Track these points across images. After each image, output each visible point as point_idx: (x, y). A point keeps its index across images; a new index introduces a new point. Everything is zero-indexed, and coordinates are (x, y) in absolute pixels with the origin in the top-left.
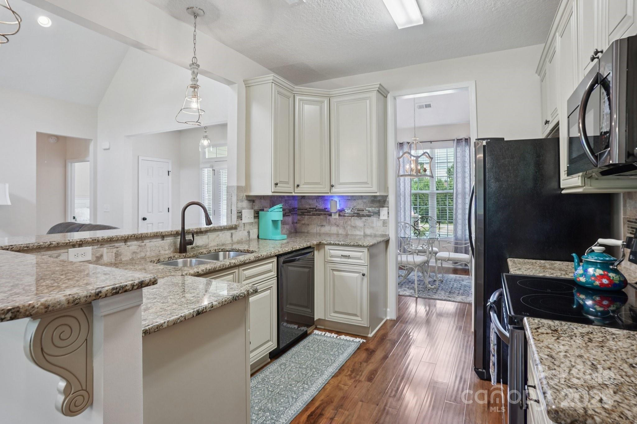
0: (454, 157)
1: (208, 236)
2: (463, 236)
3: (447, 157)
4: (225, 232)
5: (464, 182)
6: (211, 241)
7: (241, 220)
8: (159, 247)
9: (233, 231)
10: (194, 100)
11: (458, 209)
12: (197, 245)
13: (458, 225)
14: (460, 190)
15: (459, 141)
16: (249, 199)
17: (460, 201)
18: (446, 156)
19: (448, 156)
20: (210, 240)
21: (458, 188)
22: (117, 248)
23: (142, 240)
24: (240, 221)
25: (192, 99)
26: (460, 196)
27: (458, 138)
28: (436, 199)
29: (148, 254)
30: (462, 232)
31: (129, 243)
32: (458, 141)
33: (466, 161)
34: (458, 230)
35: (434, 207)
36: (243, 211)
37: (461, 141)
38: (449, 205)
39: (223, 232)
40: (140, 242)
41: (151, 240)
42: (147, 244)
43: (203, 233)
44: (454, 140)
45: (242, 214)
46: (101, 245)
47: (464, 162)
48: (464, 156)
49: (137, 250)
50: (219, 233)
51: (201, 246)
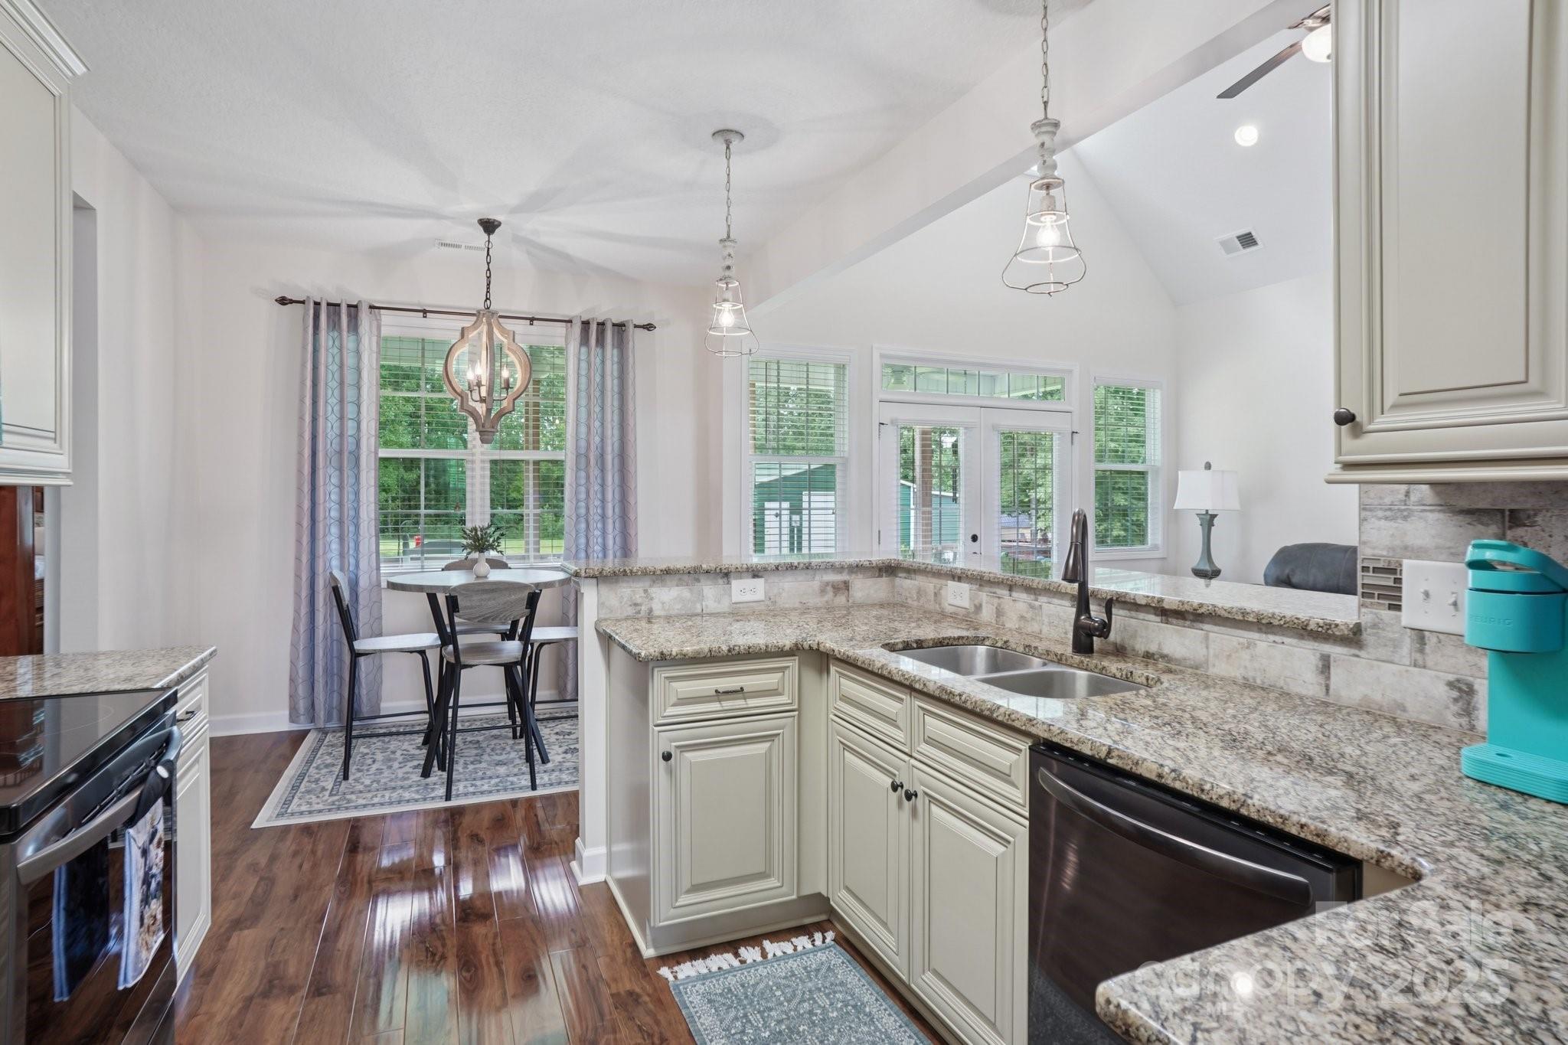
1: (1207, 638)
4: (1287, 640)
6: (1216, 656)
7: (1398, 608)
8: (1065, 621)
9: (1335, 651)
10: (1048, 219)
12: (1166, 651)
16: (1464, 504)
20: (1211, 652)
22: (999, 598)
23: (1035, 594)
24: (1387, 615)
25: (1042, 219)
29: (1045, 629)
31: (1015, 594)
36: (1409, 567)
39: (1272, 638)
40: (1032, 597)
41: (1050, 600)
42: (1045, 606)
43: (1184, 619)
45: (1398, 581)
46: (980, 585)
49: (1027, 612)
50: (1255, 635)
51: (1176, 660)
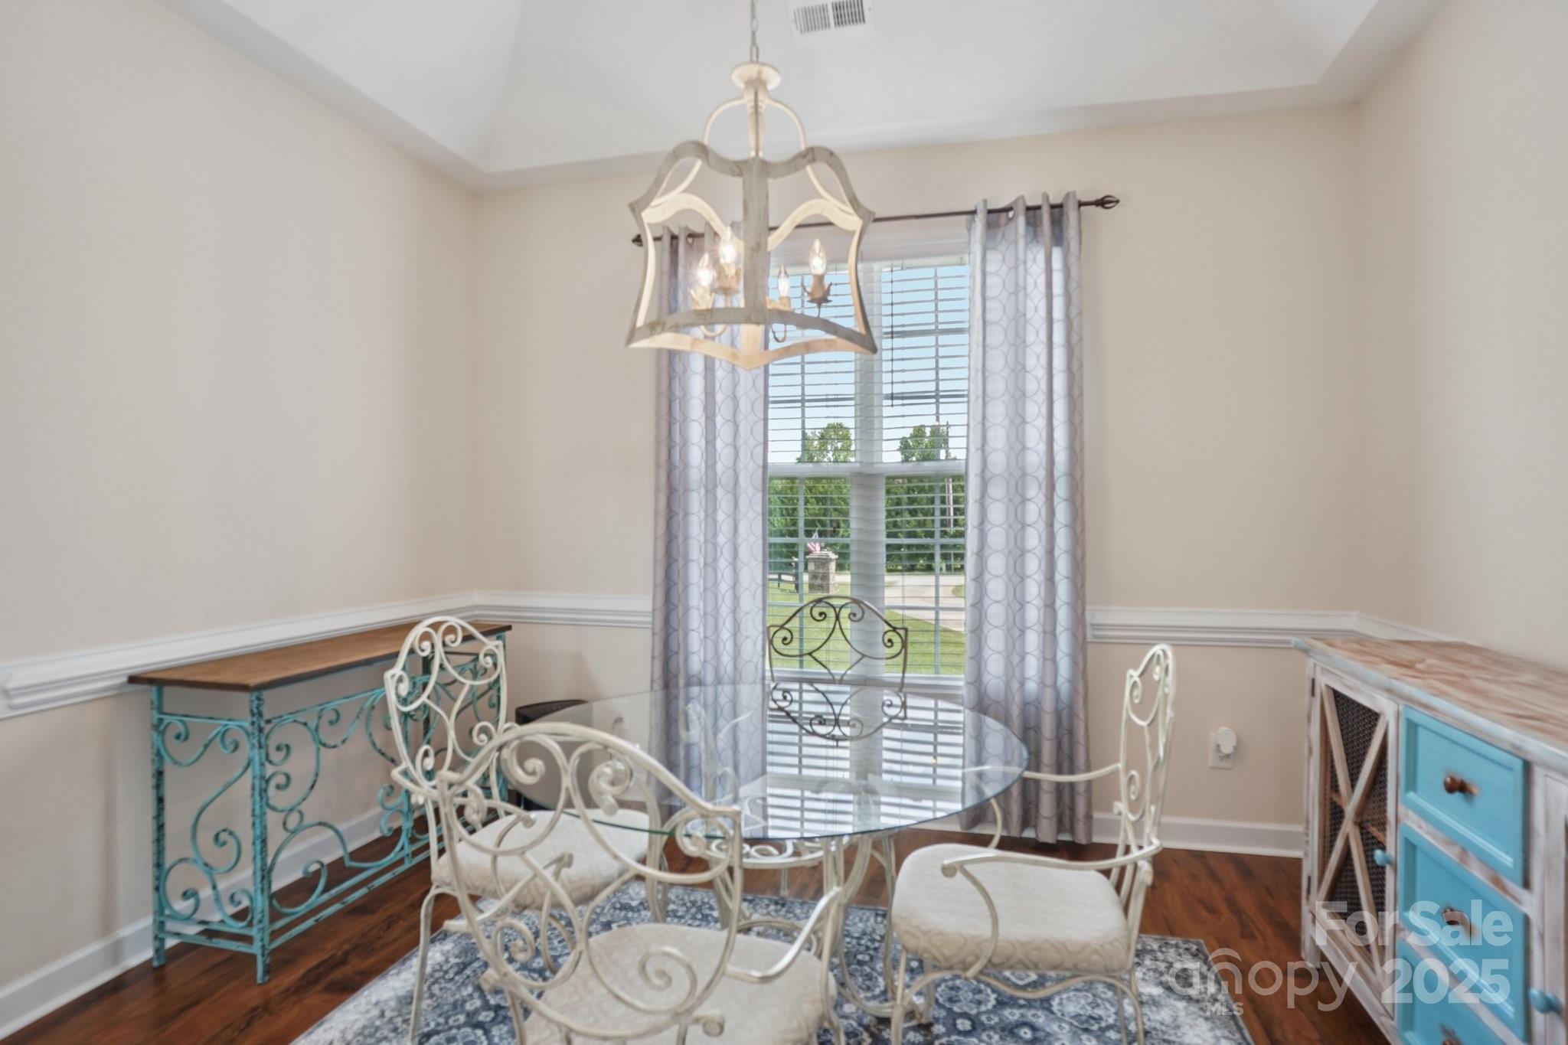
0: (971, 300)
2: (1015, 686)
3: (936, 289)
5: (1018, 422)
11: (987, 552)
13: (986, 628)
14: (998, 461)
15: (997, 216)
17: (997, 513)
18: (931, 295)
19: (941, 295)
21: (988, 449)
26: (997, 491)
27: (991, 206)
28: (883, 492)
30: (1008, 661)
32: (994, 215)
33: (1030, 314)
34: (986, 653)
35: (872, 544)
37: (1003, 216)
38: (944, 534)
44: (974, 213)
47: (1019, 319)
48: (1018, 290)
